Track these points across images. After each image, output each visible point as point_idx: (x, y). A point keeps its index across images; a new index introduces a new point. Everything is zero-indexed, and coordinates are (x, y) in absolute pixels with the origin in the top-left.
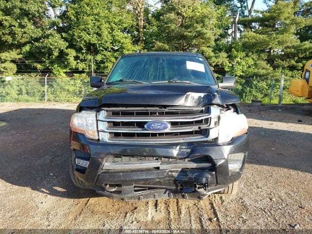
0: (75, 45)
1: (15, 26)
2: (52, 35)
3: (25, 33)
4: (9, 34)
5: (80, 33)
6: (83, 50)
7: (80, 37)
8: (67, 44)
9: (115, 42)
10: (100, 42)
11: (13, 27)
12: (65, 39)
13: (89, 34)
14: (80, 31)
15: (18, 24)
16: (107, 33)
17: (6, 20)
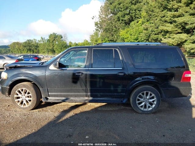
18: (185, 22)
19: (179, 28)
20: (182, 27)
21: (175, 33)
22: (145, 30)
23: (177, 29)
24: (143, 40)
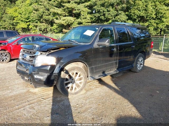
0: (132, 18)
1: (105, 11)
2: (121, 14)
3: (109, 14)
4: (103, 15)
5: (134, 11)
6: (137, 20)
7: (134, 13)
8: (127, 18)
9: (159, 14)
10: (146, 15)
11: (104, 12)
12: (127, 15)
13: (140, 11)
14: (134, 10)
15: (106, 10)
16: (152, 8)
17: (101, 9)
18: (73, 8)
19: (66, 12)
20: (68, 12)
21: (63, 16)
22: (35, 10)
23: (64, 12)
24: (34, 19)
